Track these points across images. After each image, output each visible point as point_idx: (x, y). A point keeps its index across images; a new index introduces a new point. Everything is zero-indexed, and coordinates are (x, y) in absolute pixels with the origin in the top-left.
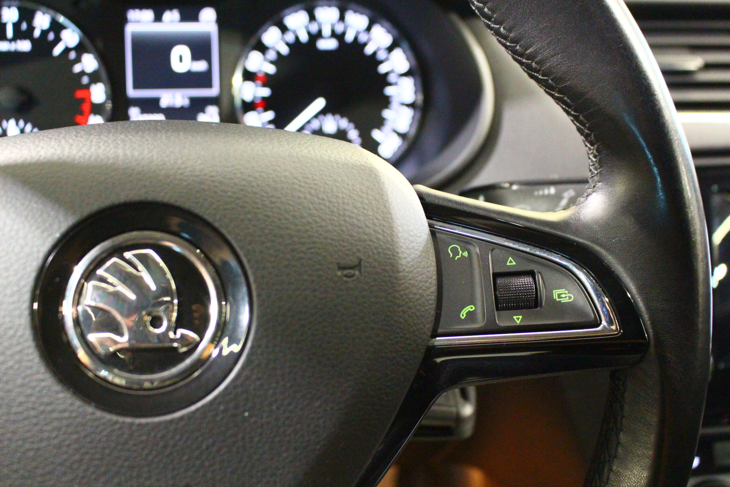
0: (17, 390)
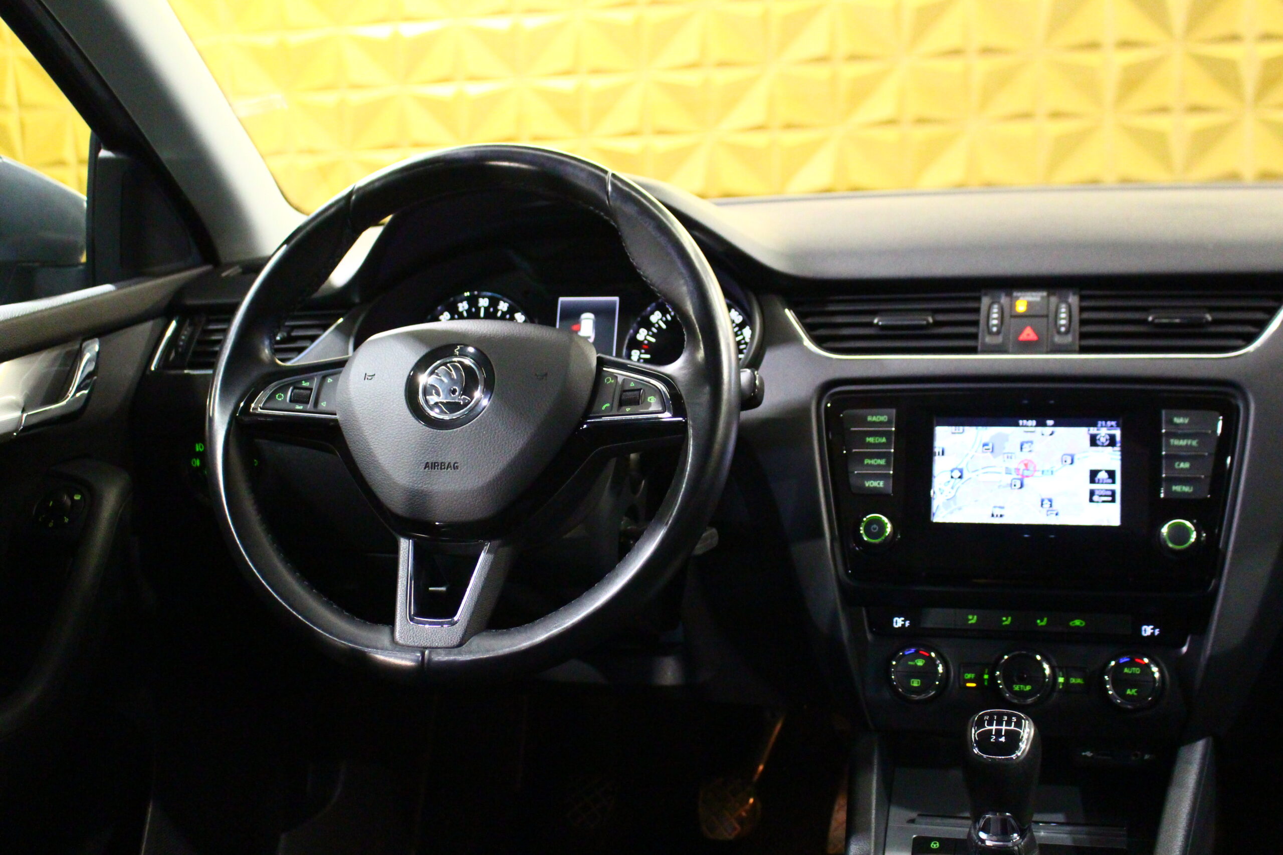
0: (396, 416)
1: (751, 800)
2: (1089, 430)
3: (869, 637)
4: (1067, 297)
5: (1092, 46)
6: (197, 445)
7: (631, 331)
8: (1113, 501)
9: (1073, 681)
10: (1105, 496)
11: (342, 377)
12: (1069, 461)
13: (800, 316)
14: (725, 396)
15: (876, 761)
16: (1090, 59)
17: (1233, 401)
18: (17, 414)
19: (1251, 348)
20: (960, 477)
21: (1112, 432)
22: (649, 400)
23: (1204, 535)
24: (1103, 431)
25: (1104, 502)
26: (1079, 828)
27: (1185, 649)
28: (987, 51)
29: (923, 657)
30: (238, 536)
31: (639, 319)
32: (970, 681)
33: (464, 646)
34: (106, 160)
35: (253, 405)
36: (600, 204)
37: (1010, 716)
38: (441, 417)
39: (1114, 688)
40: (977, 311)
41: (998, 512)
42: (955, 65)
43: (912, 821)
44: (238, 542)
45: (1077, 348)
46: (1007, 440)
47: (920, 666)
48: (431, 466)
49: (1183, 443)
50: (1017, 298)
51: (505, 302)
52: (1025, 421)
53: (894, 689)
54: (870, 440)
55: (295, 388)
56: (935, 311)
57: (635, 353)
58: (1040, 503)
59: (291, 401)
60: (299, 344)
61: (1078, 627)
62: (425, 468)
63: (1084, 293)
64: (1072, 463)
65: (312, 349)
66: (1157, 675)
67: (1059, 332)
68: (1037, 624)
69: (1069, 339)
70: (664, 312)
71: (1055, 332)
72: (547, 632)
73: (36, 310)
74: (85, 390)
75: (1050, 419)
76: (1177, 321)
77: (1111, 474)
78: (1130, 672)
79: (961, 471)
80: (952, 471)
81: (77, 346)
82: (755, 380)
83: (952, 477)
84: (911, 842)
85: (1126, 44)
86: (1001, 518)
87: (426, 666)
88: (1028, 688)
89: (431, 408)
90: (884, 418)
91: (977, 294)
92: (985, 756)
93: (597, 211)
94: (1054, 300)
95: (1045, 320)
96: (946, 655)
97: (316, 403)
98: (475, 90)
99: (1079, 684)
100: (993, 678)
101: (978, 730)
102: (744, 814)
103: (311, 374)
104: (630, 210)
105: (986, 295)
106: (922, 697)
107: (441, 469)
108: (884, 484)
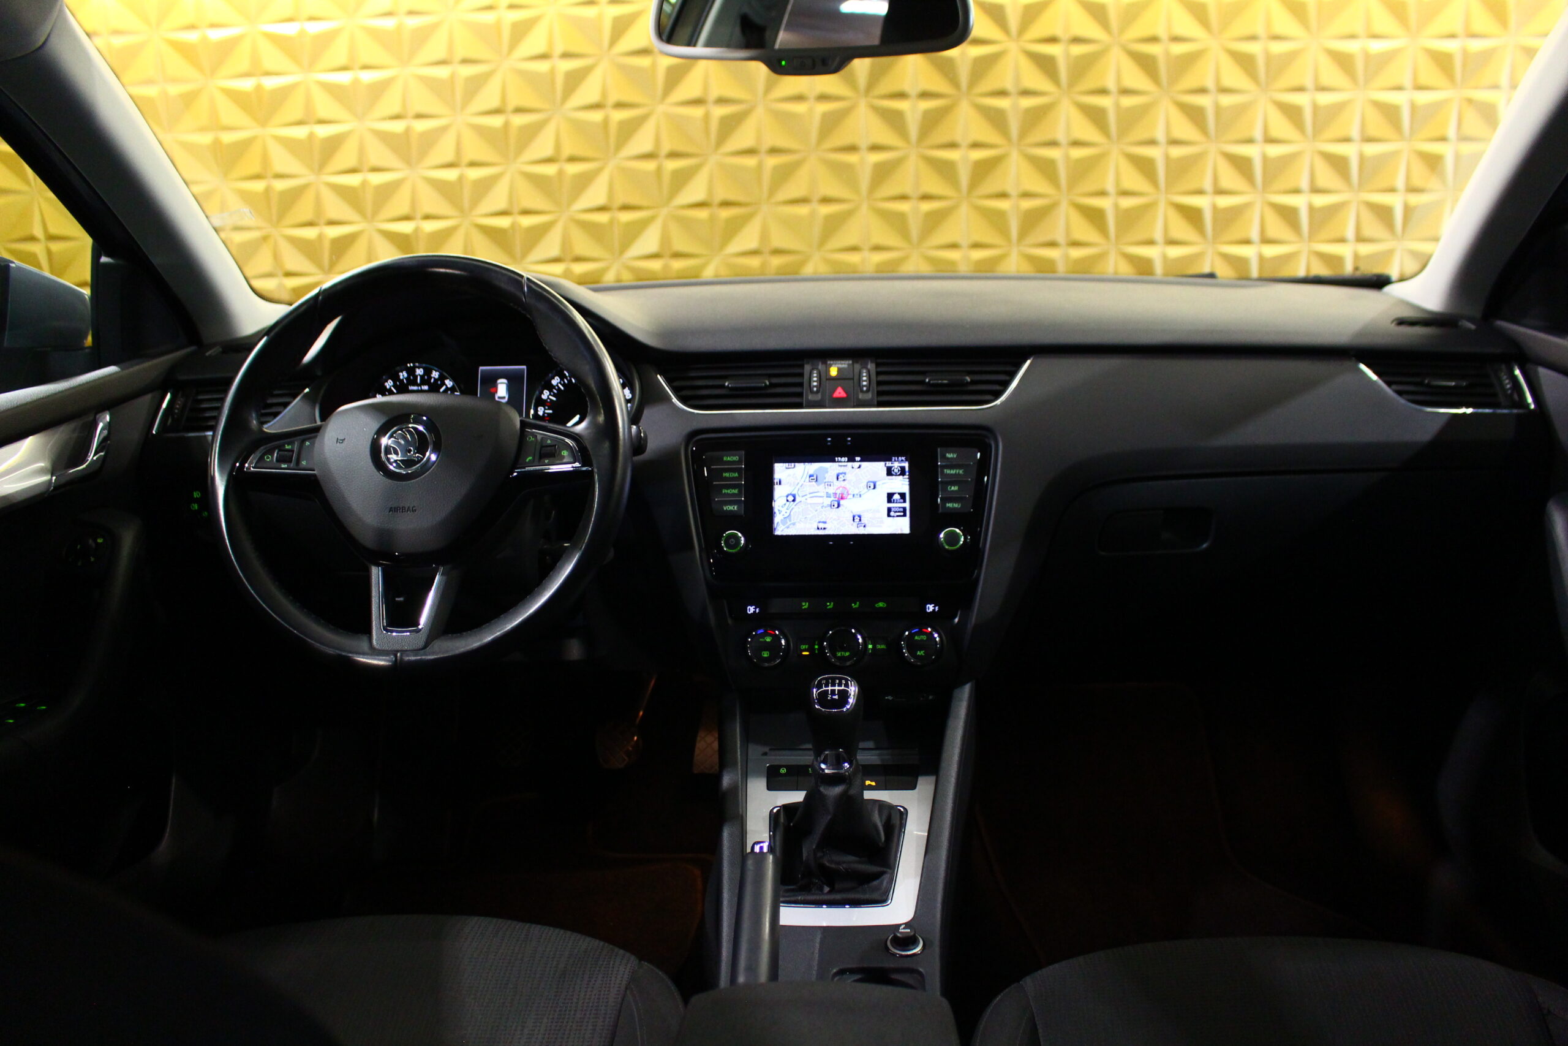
0: (364, 472)
1: (636, 738)
2: (886, 464)
3: (730, 621)
4: (867, 364)
5: (852, 148)
6: (195, 493)
7: (537, 393)
8: (905, 515)
9: (879, 647)
10: (899, 512)
11: (317, 441)
12: (872, 487)
13: (669, 381)
14: (621, 450)
15: (738, 714)
16: (852, 158)
17: (987, 440)
18: (45, 478)
19: (998, 402)
20: (794, 501)
21: (903, 464)
22: (562, 454)
23: (969, 537)
24: (896, 465)
25: (898, 516)
26: (885, 752)
27: (956, 620)
28: (774, 151)
29: (770, 635)
30: (241, 570)
31: (543, 383)
32: (805, 650)
33: (428, 649)
34: (106, 265)
35: (247, 465)
36: (518, 301)
37: (840, 679)
38: (398, 471)
39: (908, 651)
40: (801, 375)
41: (821, 525)
42: (750, 162)
43: (765, 754)
44: (241, 574)
45: (876, 403)
46: (827, 472)
47: (768, 642)
48: (394, 510)
49: (953, 472)
50: (831, 366)
51: (436, 371)
52: (839, 458)
53: (750, 659)
54: (726, 475)
55: (280, 450)
56: (770, 376)
57: (541, 409)
58: (852, 518)
59: (277, 460)
60: (274, 410)
61: (881, 608)
62: (389, 512)
63: (879, 361)
64: (874, 488)
65: (285, 414)
66: (938, 639)
67: (862, 391)
68: (852, 607)
69: (869, 396)
70: (562, 377)
71: (859, 391)
72: (493, 635)
73: (57, 391)
74: (102, 452)
75: (858, 456)
76: (946, 382)
77: (903, 496)
78: (920, 639)
79: (794, 496)
80: (787, 496)
81: (91, 418)
82: (641, 433)
83: (788, 501)
84: (766, 770)
85: (875, 148)
86: (824, 531)
87: (398, 665)
88: (847, 654)
89: (391, 464)
90: (736, 458)
91: (800, 363)
92: (823, 710)
93: (516, 307)
94: (857, 366)
95: (852, 381)
96: (786, 631)
97: (298, 462)
98: (376, 179)
99: (883, 649)
100: (821, 647)
101: (818, 690)
102: (630, 749)
103: (292, 439)
104: (542, 306)
105: (808, 363)
106: (773, 664)
107: (402, 512)
108: (738, 508)
